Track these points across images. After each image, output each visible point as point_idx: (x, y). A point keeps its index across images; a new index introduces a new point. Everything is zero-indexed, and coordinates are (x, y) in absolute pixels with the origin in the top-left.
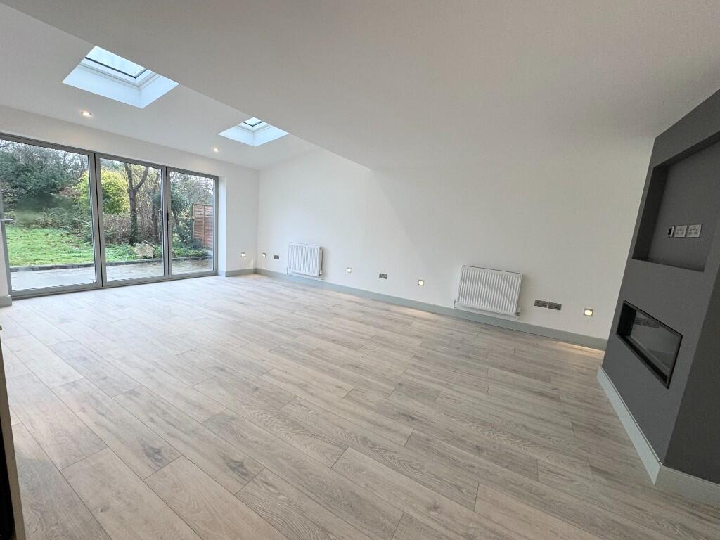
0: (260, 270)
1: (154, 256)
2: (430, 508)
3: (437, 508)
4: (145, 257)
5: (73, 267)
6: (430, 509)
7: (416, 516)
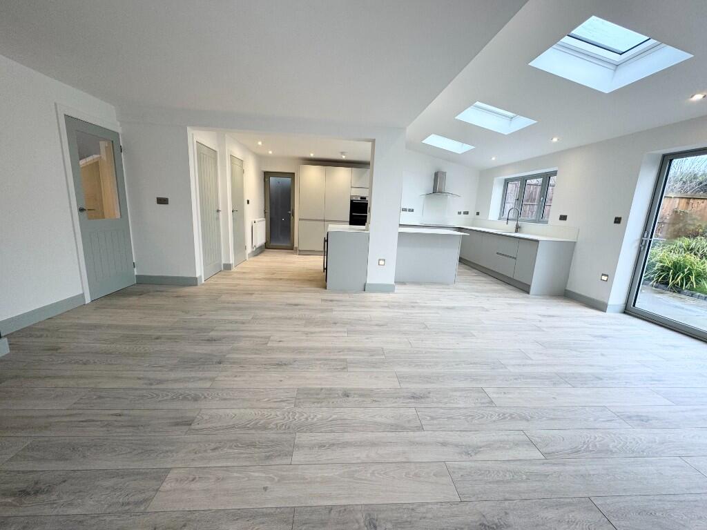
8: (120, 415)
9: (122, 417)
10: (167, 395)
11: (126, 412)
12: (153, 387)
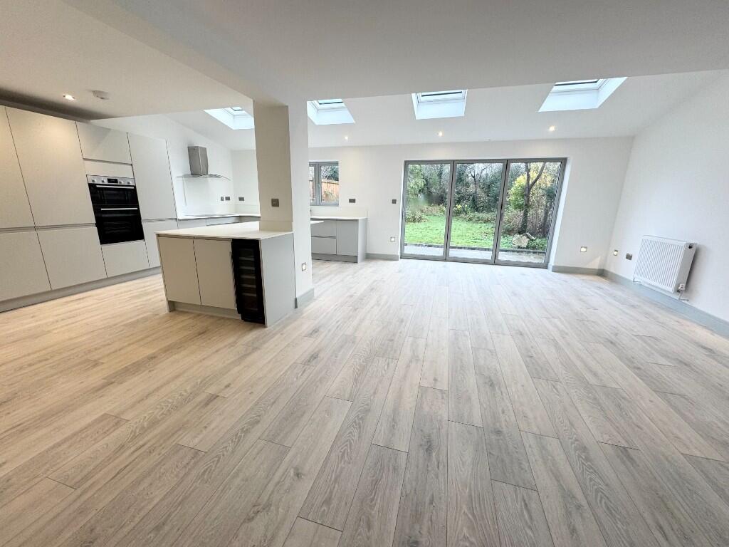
0: (607, 271)
1: (527, 247)
2: (298, 469)
3: (298, 476)
4: (519, 247)
5: (465, 248)
6: (296, 469)
7: (287, 459)
8: (661, 528)
9: (662, 523)
10: (591, 480)
11: (650, 521)
12: (584, 502)
